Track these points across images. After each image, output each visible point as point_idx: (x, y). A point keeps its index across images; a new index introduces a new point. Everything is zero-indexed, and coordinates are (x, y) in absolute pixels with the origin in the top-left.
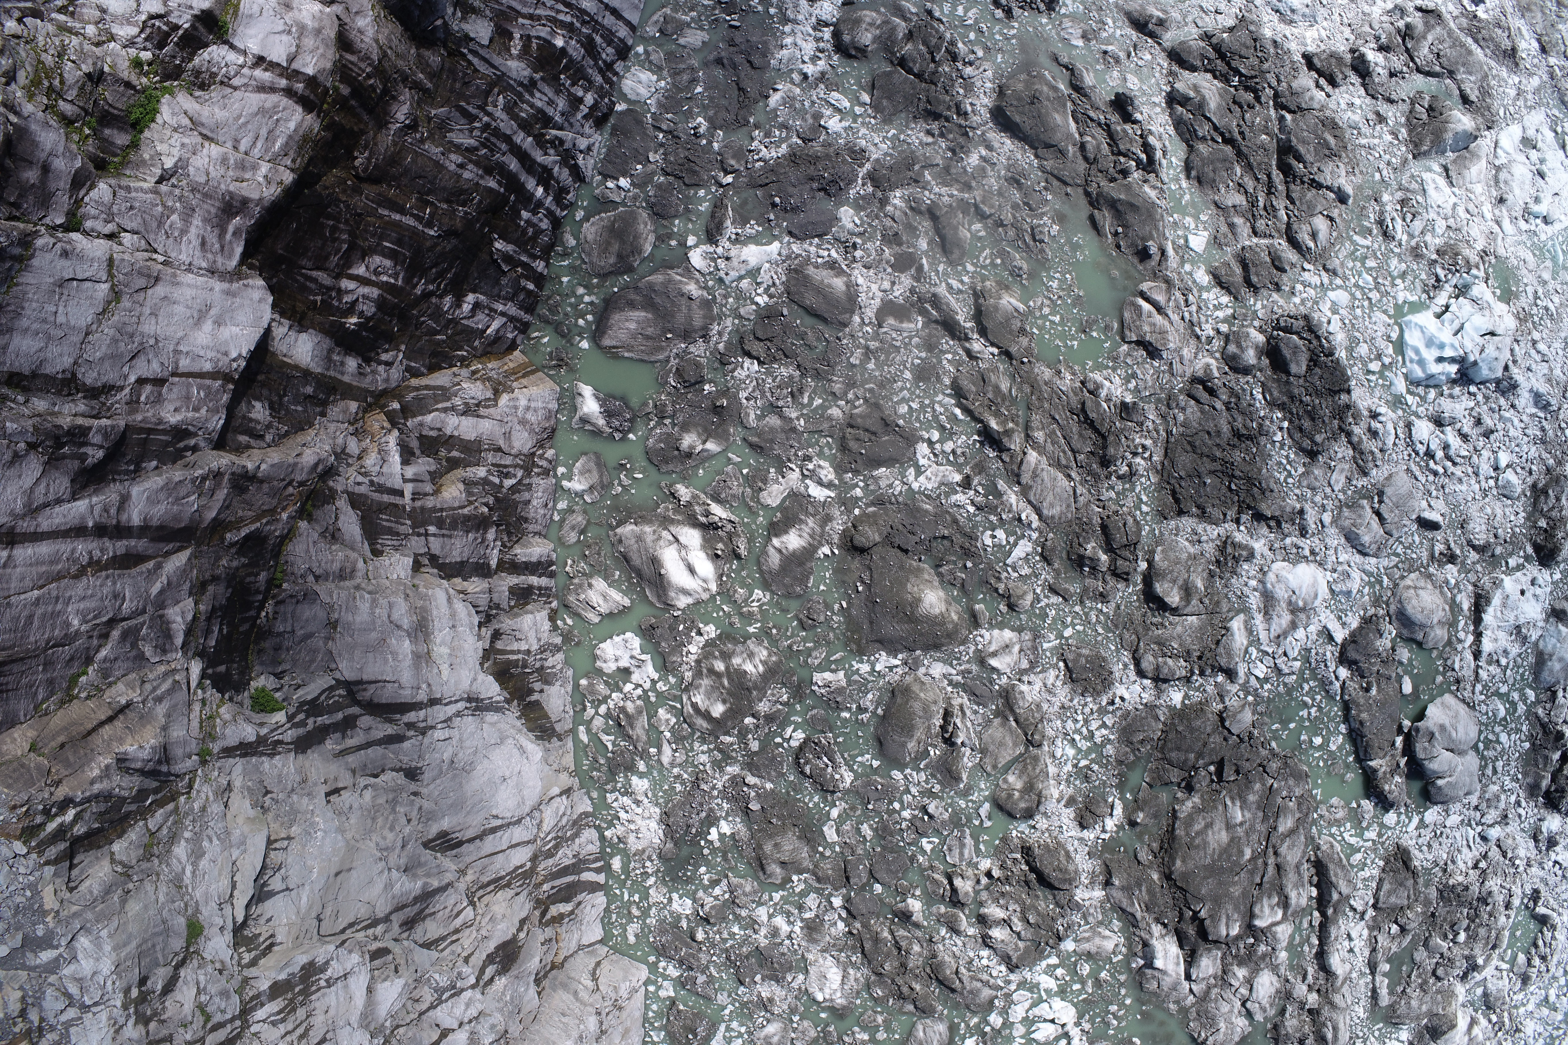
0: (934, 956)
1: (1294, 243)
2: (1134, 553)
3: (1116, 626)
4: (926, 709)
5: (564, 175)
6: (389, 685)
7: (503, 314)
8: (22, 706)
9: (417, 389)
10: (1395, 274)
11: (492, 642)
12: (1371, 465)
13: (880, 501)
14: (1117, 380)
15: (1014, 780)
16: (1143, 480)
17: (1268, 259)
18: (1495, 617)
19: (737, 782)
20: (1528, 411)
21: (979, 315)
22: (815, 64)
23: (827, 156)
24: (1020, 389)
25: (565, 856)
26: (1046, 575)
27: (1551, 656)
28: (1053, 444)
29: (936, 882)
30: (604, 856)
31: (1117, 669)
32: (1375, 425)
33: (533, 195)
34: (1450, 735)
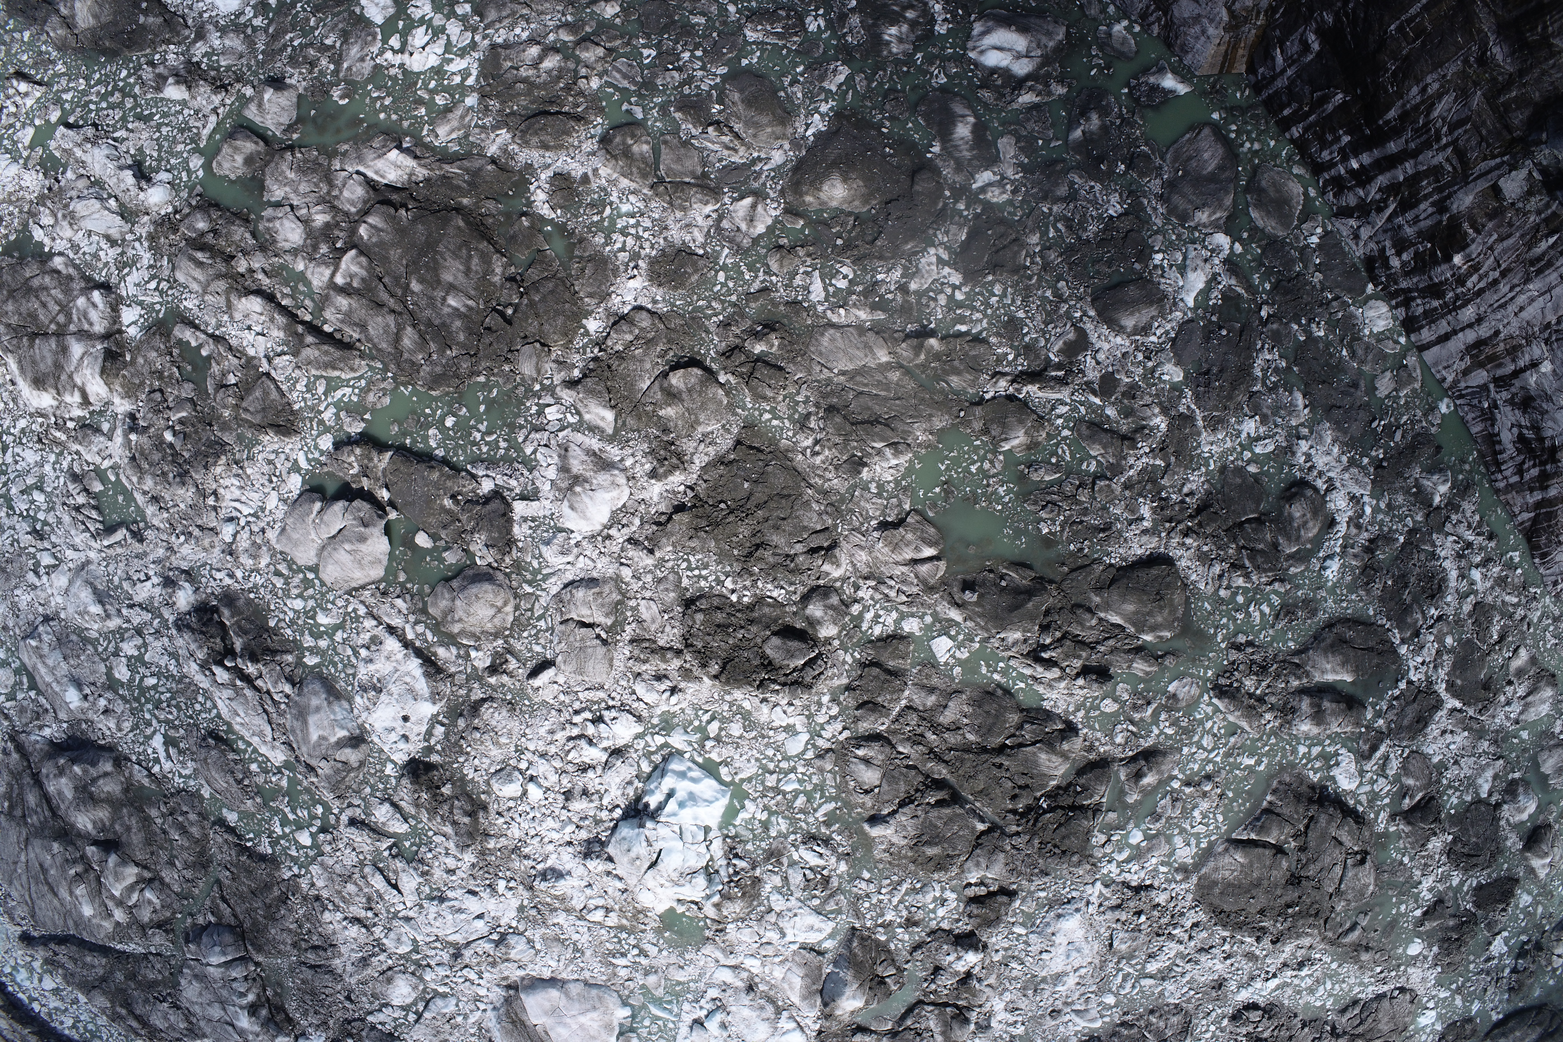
1: (875, 737)
2: (741, 375)
3: (693, 318)
4: (756, 125)
5: (1352, 198)
7: (1283, 72)
10: (773, 819)
12: (636, 654)
13: (942, 216)
14: (887, 476)
15: (642, 149)
16: (790, 434)
17: (880, 699)
18: (408, 674)
20: (554, 856)
21: (1024, 405)
22: (1305, 454)
23: (1230, 398)
24: (942, 392)
26: (781, 293)
27: (329, 705)
28: (879, 382)
29: (615, 38)
31: (659, 293)
32: (666, 685)
33: (1357, 156)
34: (351, 542)
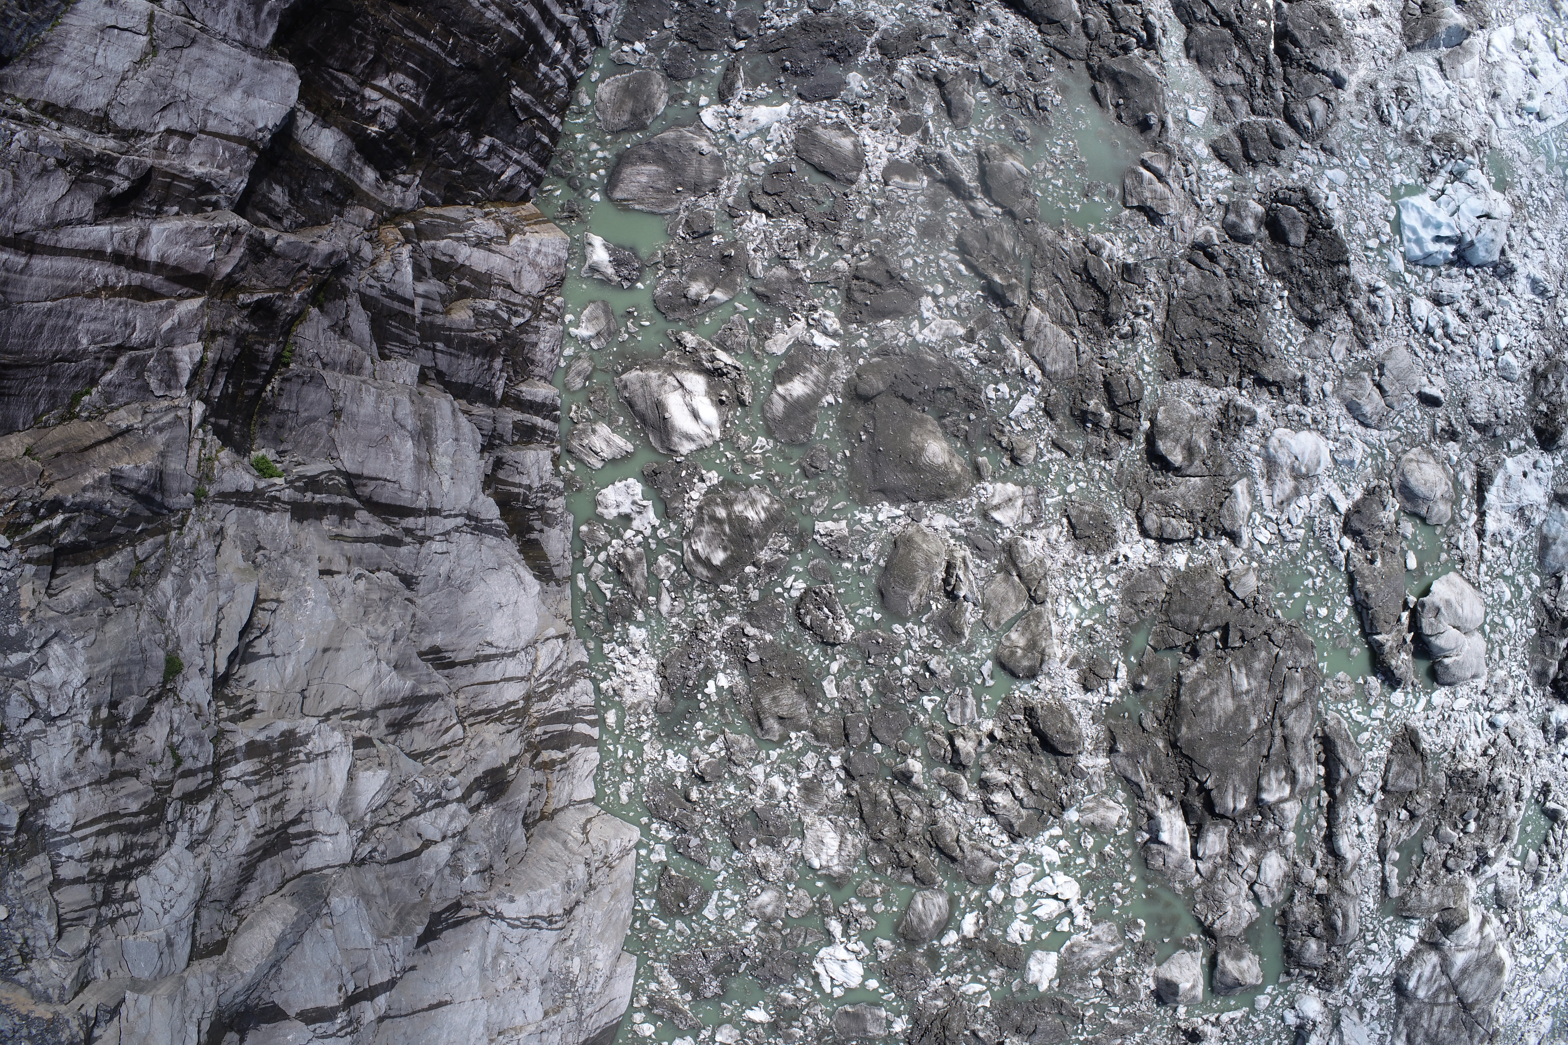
0: (935, 823)
1: (1291, 121)
2: (1136, 410)
3: (1120, 484)
4: (928, 561)
5: (581, 36)
6: (390, 485)
7: (517, 162)
8: (22, 414)
9: (431, 216)
10: (1392, 157)
11: (494, 470)
12: (1371, 337)
13: (884, 352)
14: (1119, 242)
15: (1017, 638)
16: (1145, 340)
17: (1266, 136)
18: (1498, 497)
19: (736, 632)
20: (1526, 296)
21: (983, 176)
23: (837, 25)
24: (1023, 248)
25: (559, 702)
26: (1049, 430)
27: (1555, 539)
28: (1056, 301)
29: (936, 742)
30: (598, 709)
31: (1121, 527)
32: (1374, 299)
33: (551, 49)
34: (1456, 612)
